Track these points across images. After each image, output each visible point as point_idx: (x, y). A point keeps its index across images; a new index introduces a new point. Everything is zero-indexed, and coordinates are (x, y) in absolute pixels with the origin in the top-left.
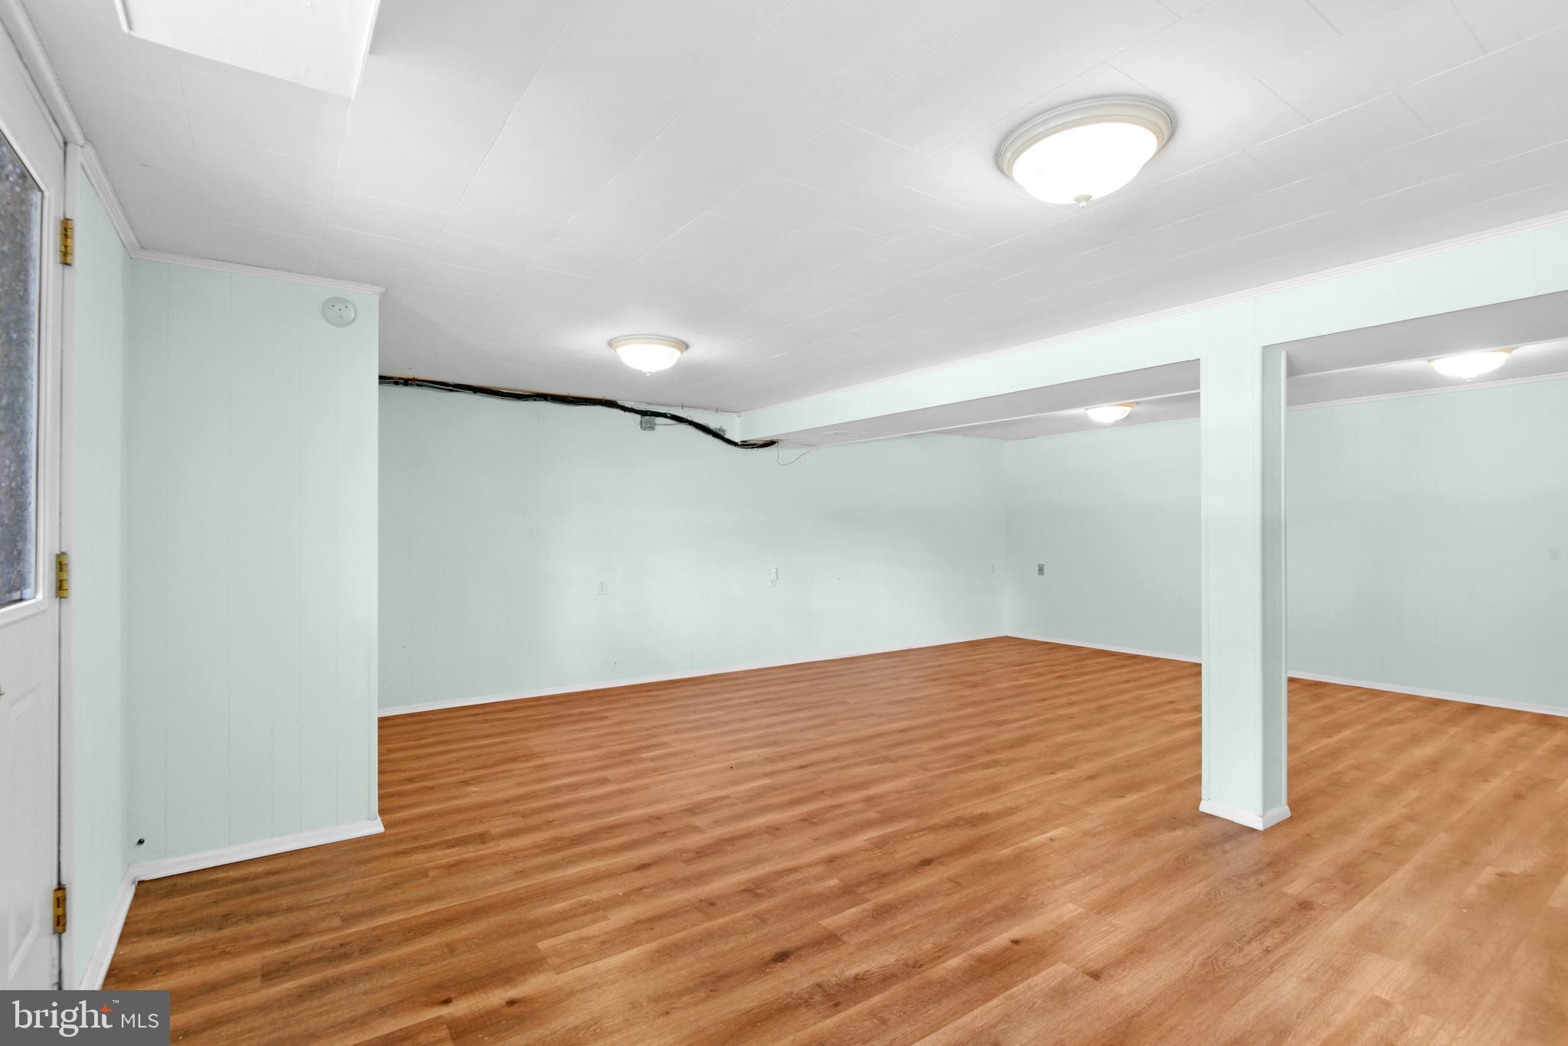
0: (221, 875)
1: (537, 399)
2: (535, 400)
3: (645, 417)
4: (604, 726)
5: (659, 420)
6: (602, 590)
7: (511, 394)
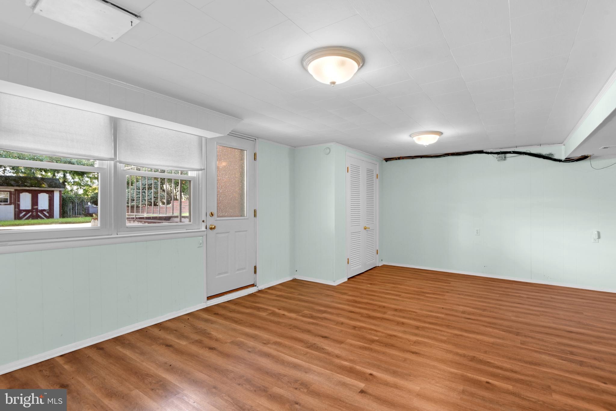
0: (303, 282)
1: (445, 156)
2: (444, 156)
3: (499, 155)
4: (438, 284)
5: (508, 155)
6: (477, 233)
7: (435, 156)
